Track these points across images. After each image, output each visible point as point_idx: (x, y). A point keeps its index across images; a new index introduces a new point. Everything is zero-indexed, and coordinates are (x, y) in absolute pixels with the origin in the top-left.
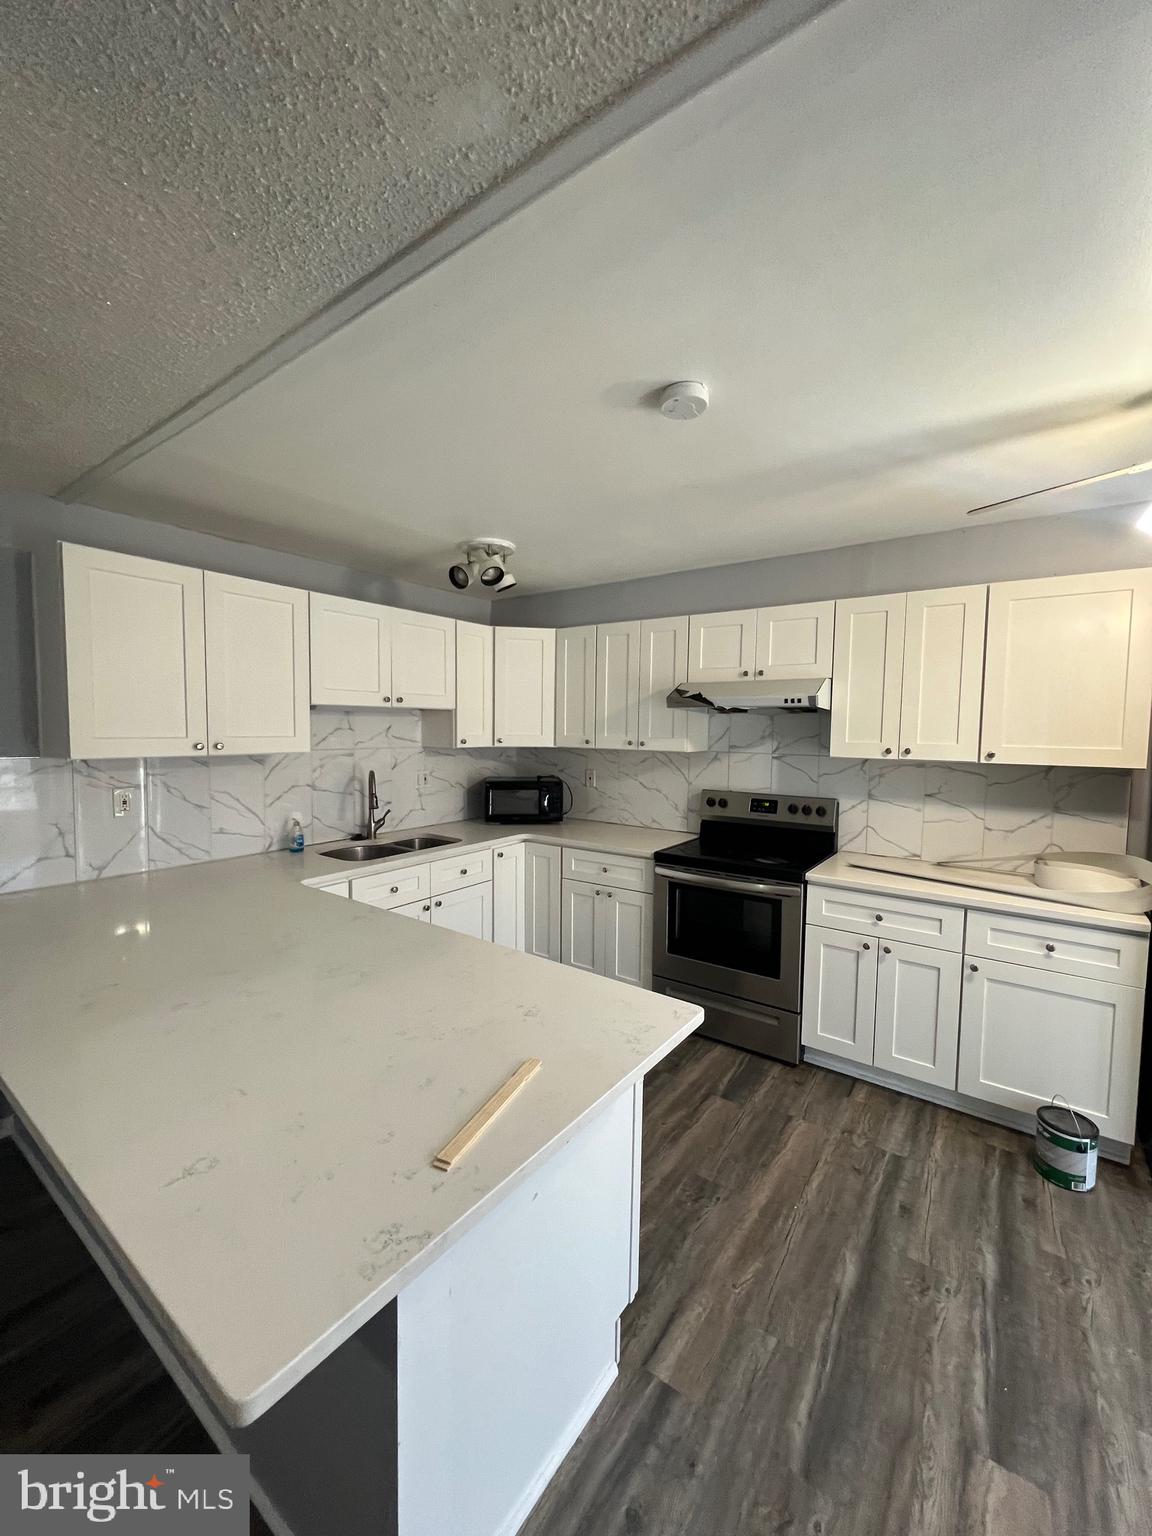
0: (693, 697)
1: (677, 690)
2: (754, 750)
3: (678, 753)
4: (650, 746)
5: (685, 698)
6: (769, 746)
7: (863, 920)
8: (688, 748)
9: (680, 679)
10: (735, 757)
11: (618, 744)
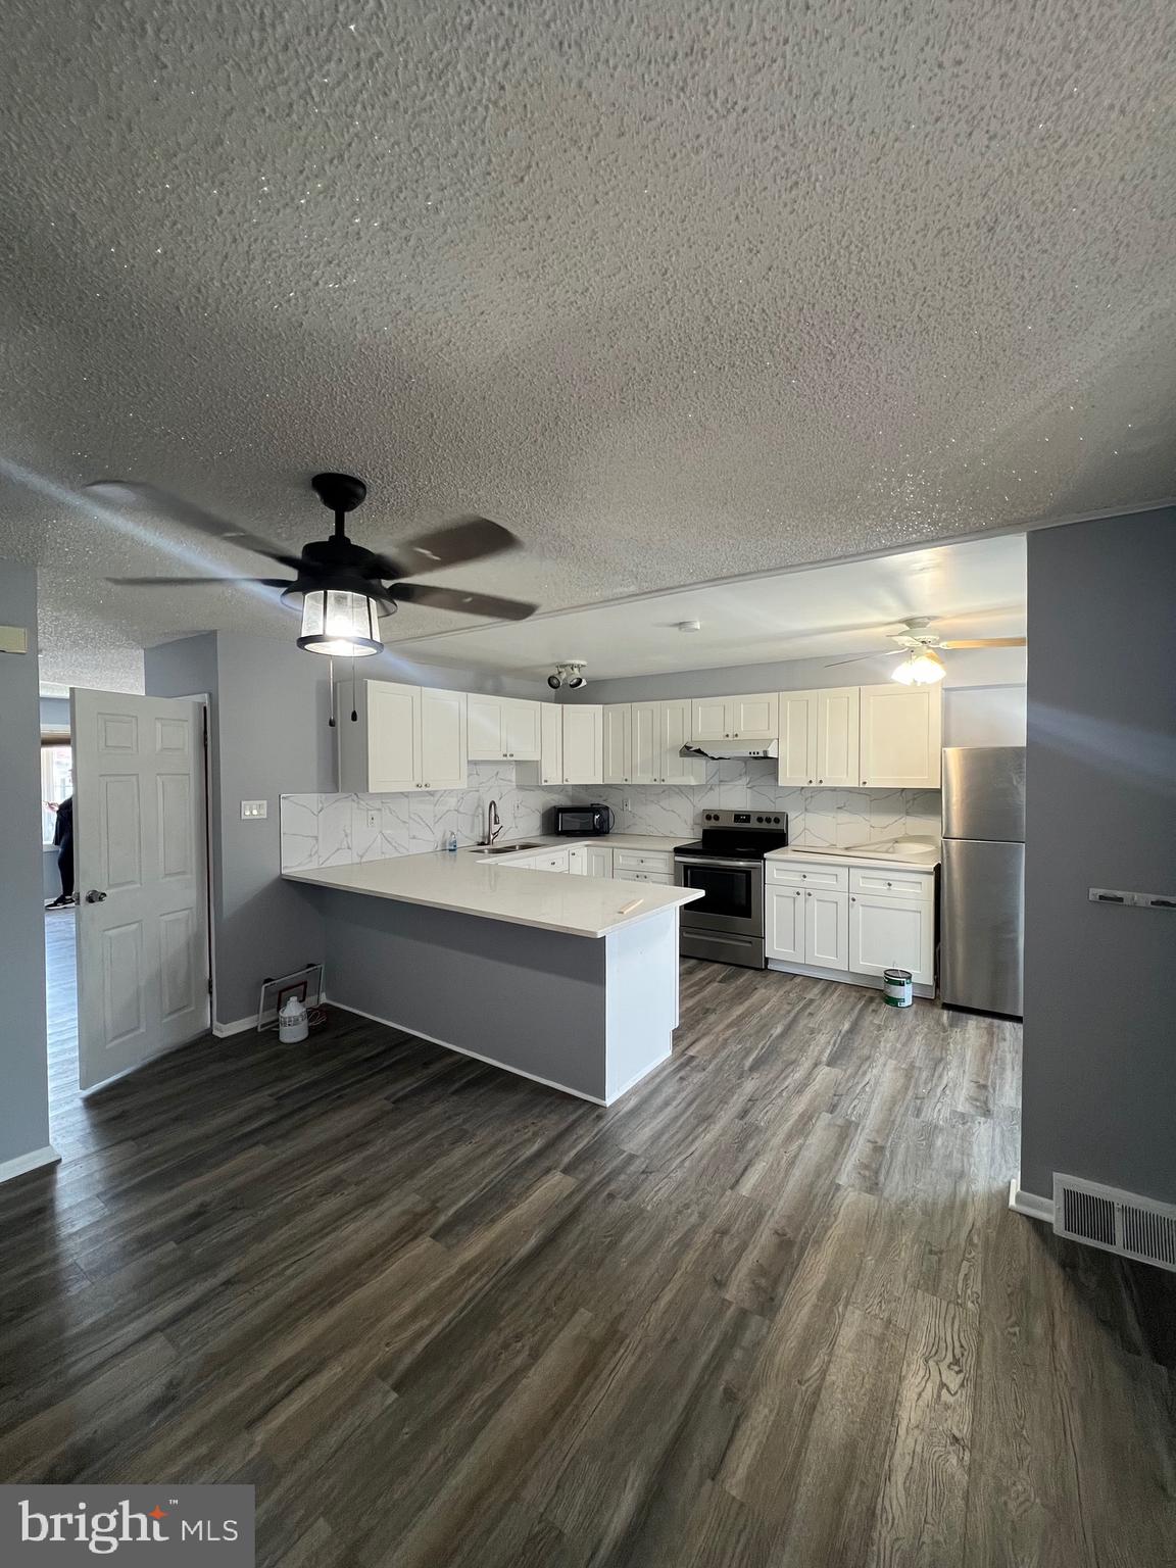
0: (695, 751)
1: (685, 746)
2: (737, 783)
3: (686, 786)
4: (669, 781)
5: (688, 751)
6: (745, 780)
7: (797, 878)
8: (693, 782)
9: (686, 740)
10: (722, 788)
11: (646, 780)
